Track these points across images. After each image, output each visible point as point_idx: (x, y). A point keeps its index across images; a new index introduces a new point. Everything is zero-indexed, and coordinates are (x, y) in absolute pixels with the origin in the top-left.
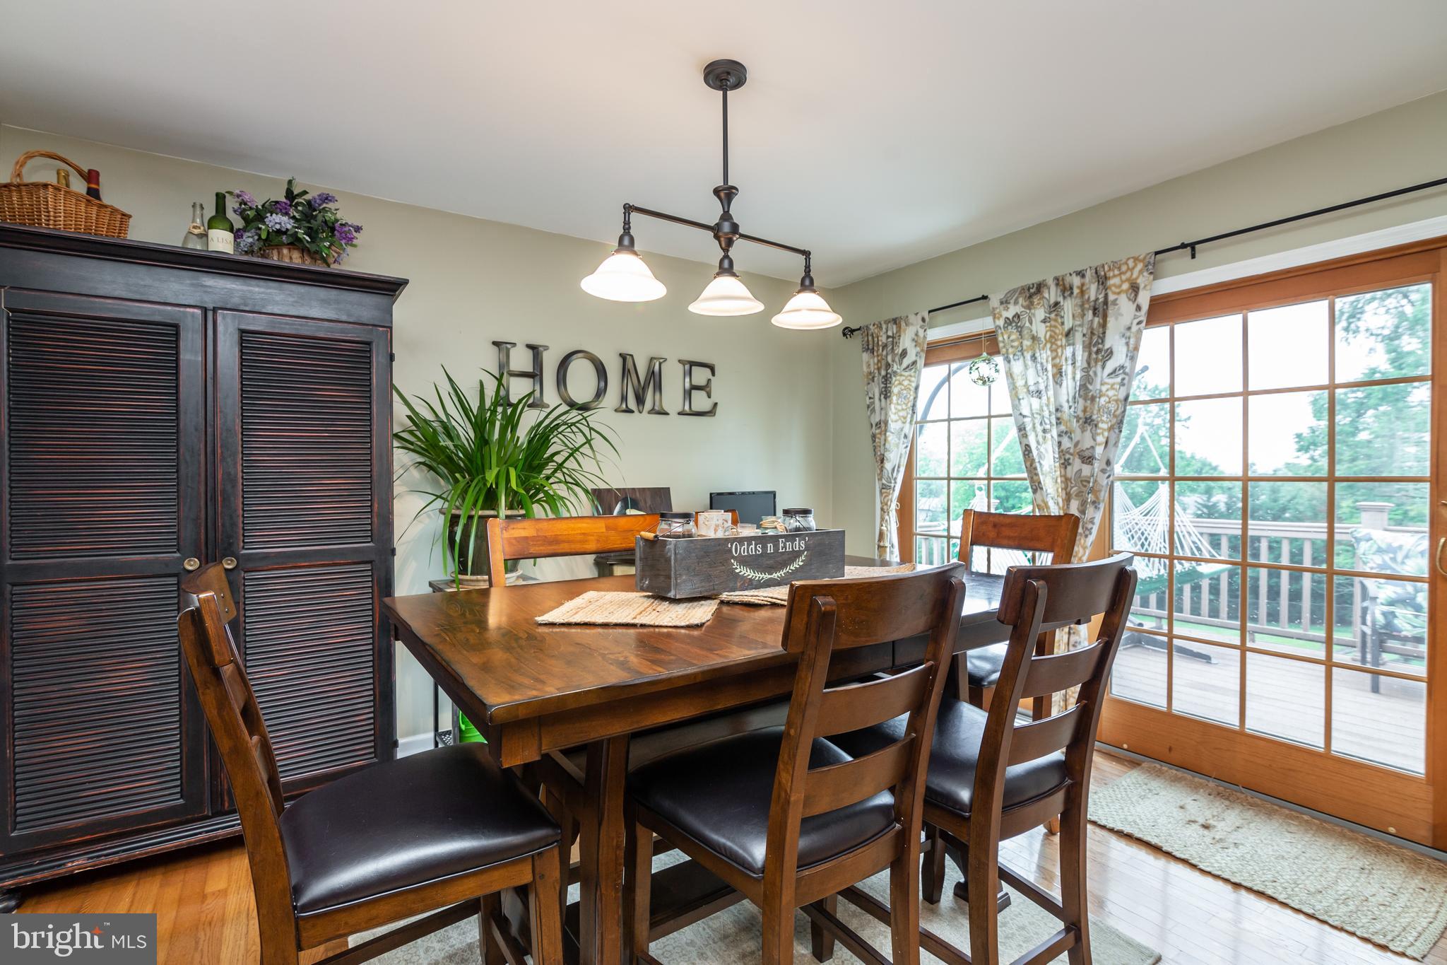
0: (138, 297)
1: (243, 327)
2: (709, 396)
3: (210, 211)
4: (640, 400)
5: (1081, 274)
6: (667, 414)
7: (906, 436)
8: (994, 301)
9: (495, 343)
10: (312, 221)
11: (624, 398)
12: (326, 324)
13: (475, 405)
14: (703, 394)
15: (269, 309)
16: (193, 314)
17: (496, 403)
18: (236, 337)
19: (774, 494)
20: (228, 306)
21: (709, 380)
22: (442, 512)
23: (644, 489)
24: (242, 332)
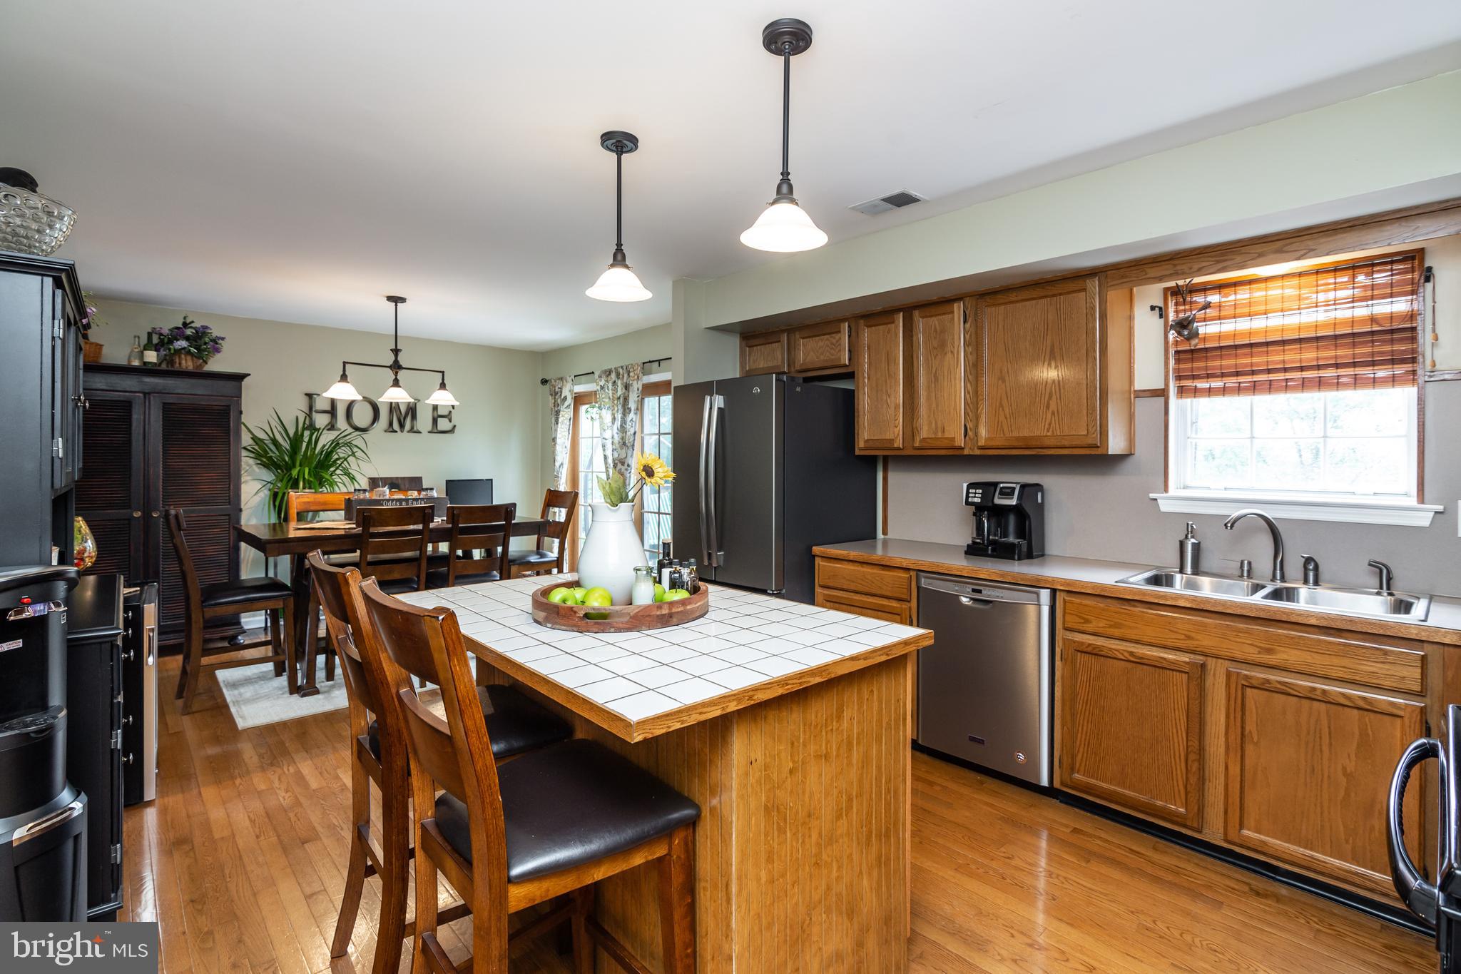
0: (112, 389)
1: (164, 401)
2: (450, 421)
3: (144, 340)
4: (402, 426)
5: (622, 367)
6: (420, 432)
7: (566, 447)
8: (596, 375)
9: (306, 394)
10: (198, 341)
11: (391, 424)
12: (206, 397)
13: (291, 433)
14: (446, 420)
15: (176, 392)
16: (139, 396)
17: (304, 429)
18: (161, 405)
19: (492, 480)
20: (156, 391)
21: (450, 412)
22: (270, 490)
23: (404, 478)
24: (164, 403)
